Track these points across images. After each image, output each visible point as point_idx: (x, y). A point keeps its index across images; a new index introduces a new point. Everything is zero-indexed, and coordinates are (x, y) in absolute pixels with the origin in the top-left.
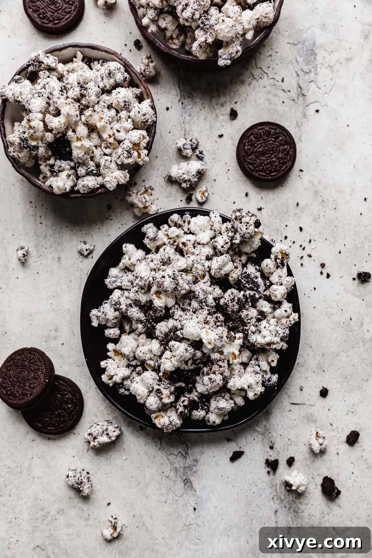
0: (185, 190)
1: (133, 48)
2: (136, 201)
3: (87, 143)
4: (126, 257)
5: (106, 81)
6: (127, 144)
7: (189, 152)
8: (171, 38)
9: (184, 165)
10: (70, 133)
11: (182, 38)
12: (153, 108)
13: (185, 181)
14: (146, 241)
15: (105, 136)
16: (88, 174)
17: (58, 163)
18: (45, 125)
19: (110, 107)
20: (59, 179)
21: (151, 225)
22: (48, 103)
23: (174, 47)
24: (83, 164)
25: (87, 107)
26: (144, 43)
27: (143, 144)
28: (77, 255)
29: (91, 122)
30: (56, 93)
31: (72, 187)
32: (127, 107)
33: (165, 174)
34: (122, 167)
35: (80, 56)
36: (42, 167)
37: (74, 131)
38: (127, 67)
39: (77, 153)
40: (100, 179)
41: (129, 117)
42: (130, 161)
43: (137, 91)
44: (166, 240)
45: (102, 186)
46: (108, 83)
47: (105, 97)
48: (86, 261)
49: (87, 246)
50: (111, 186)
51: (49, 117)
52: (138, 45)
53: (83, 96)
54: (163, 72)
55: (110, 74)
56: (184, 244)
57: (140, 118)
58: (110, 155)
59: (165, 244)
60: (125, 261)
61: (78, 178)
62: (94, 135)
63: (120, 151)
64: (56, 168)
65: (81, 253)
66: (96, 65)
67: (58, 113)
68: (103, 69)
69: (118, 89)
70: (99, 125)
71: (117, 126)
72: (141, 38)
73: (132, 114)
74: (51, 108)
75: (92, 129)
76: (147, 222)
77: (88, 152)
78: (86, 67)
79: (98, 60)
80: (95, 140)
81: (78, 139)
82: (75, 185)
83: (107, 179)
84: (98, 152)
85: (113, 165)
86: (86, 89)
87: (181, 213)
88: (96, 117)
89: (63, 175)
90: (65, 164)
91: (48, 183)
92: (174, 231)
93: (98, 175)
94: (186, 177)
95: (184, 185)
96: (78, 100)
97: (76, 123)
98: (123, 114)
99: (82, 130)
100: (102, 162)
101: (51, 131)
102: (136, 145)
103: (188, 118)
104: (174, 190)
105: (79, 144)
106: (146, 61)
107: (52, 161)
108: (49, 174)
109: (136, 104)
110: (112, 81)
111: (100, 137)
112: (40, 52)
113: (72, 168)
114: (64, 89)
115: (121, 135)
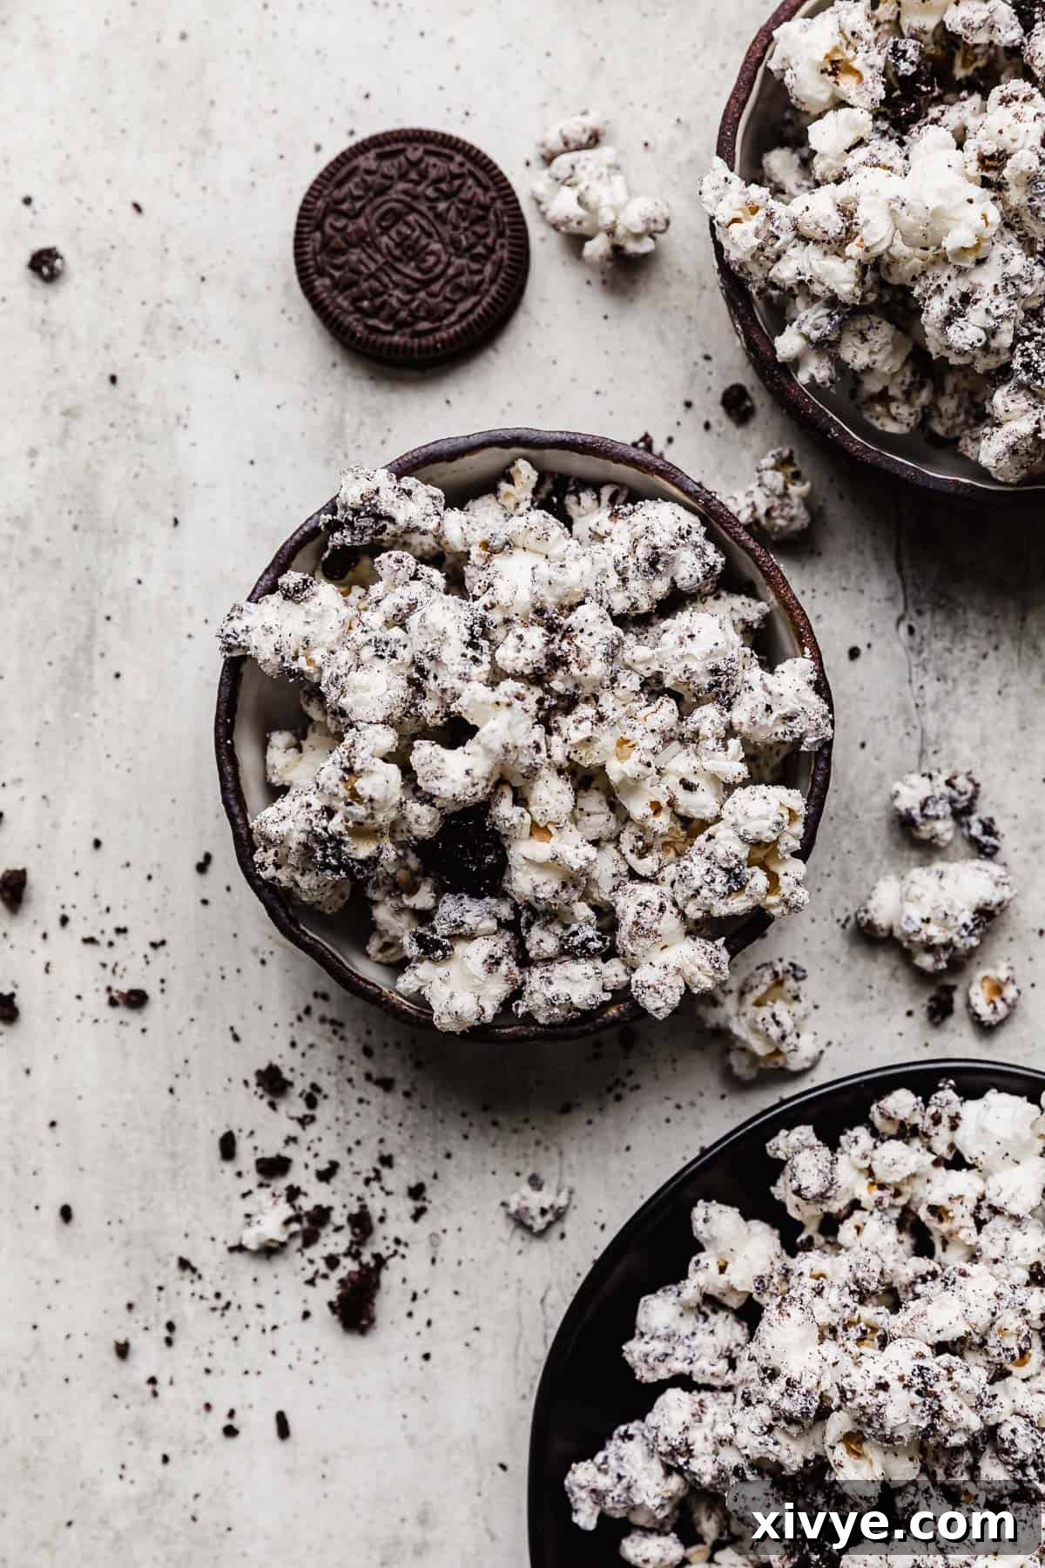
0: (922, 977)
1: (717, 415)
2: (739, 1028)
3: (572, 849)
4: (708, 1258)
5: (636, 584)
6: (726, 843)
7: (944, 829)
8: (884, 397)
9: (922, 879)
10: (505, 809)
11: (924, 396)
12: (821, 687)
13: (929, 948)
14: (781, 1190)
15: (638, 808)
16: (569, 952)
17: (450, 908)
18: (408, 772)
19: (653, 687)
20: (453, 968)
21: (805, 1133)
22: (417, 687)
23: (892, 428)
24: (551, 915)
25: (568, 703)
26: (760, 399)
27: (792, 839)
28: (503, 1228)
29: (588, 759)
30: (453, 652)
31: (506, 1004)
32: (721, 690)
33: (846, 907)
34: (704, 928)
35: (526, 474)
36: (382, 914)
37: (520, 800)
38: (713, 517)
39: (523, 881)
40: (614, 971)
41: (731, 731)
42: (739, 905)
43: (753, 611)
44: (867, 1195)
45: (622, 994)
46: (646, 592)
47: (637, 650)
48: (538, 1248)
49: (545, 1198)
50: (660, 1002)
51: (425, 753)
52: (736, 404)
53: (556, 661)
54: (835, 510)
55: (655, 562)
56: (935, 1210)
57: (771, 729)
58: (652, 880)
59: (855, 1205)
60: (702, 1276)
61: (525, 961)
62: (594, 802)
63: (697, 867)
64: (443, 929)
65: (519, 1221)
66: (590, 513)
67: (456, 732)
68: (621, 532)
69: (683, 620)
70: (616, 770)
71: (681, 762)
72: (745, 377)
73: (739, 715)
74: (429, 707)
75: (584, 778)
76: (788, 1118)
77: (577, 881)
78: (555, 527)
79: (595, 486)
80: (600, 820)
81: (539, 830)
82: (517, 994)
83: (644, 975)
84: (606, 866)
85: (670, 923)
86: (568, 633)
87: (923, 1081)
88: (607, 739)
89: (473, 954)
90: (475, 913)
91: (407, 982)
92: (898, 1159)
93: (609, 954)
94: (937, 934)
95: (926, 961)
96: (536, 678)
97: (533, 772)
98: (707, 718)
99: (552, 795)
100: (627, 906)
101: (428, 799)
102: (762, 852)
103: (933, 689)
104: (880, 970)
105: (540, 850)
106: (776, 480)
107: (423, 899)
108: (413, 950)
109: (755, 674)
110: (661, 587)
111: (614, 805)
112: (383, 479)
113: (503, 925)
114: (480, 636)
115: (701, 803)
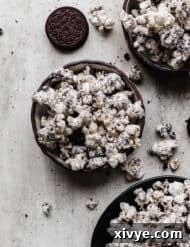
0: (162, 161)
1: (123, 59)
2: (128, 170)
3: (97, 136)
4: (123, 213)
5: (109, 88)
6: (126, 135)
7: (166, 134)
8: (154, 54)
9: (162, 143)
10: (85, 129)
11: (161, 54)
12: (143, 107)
13: (163, 155)
14: (136, 200)
15: (109, 129)
16: (97, 156)
17: (75, 148)
18: (67, 123)
19: (112, 107)
20: (75, 159)
21: (140, 189)
22: (68, 107)
23: (155, 60)
24: (94, 149)
25: (96, 109)
26: (131, 55)
27: (137, 134)
28: (85, 208)
29: (100, 119)
30: (75, 100)
31: (85, 166)
32: (124, 107)
34: (122, 151)
35: (88, 68)
36: (62, 150)
37: (88, 127)
38: (123, 76)
39: (88, 142)
40: (105, 159)
41: (126, 115)
42: (128, 147)
43: (130, 93)
44: (152, 200)
45: (107, 163)
46: (110, 89)
47: (109, 100)
48: (92, 212)
49: (93, 202)
50: (114, 164)
51: (69, 118)
52: (127, 57)
53: (94, 101)
55: (112, 84)
56: (165, 204)
57: (134, 114)
58: (112, 142)
59: (150, 203)
60: (122, 216)
61: (89, 158)
62: (101, 128)
63: (120, 140)
64: (73, 152)
65: (88, 207)
66: (100, 76)
67: (75, 115)
68: (106, 79)
69: (117, 95)
70: (105, 122)
71: (117, 121)
73: (128, 112)
74: (70, 110)
75: (99, 123)
76: (138, 187)
77: (98, 142)
78: (94, 78)
79: (101, 71)
80: (102, 131)
81: (91, 133)
82: (87, 163)
83: (111, 160)
84: (103, 140)
85: (115, 150)
86: (96, 96)
87: (162, 180)
88: (103, 116)
89: (79, 156)
90: (79, 149)
91: (67, 162)
93: (104, 156)
94: (164, 153)
95: (162, 158)
96: (90, 105)
97: (89, 122)
98: (122, 112)
99: (93, 126)
100: (107, 147)
101: (70, 127)
102: (132, 137)
103: (163, 109)
104: (154, 160)
105: (91, 136)
106: (134, 70)
107: (70, 146)
108: (68, 156)
109: (131, 104)
110: (113, 88)
111: (105, 129)
113: (85, 151)
114: (80, 97)
115: (121, 128)
